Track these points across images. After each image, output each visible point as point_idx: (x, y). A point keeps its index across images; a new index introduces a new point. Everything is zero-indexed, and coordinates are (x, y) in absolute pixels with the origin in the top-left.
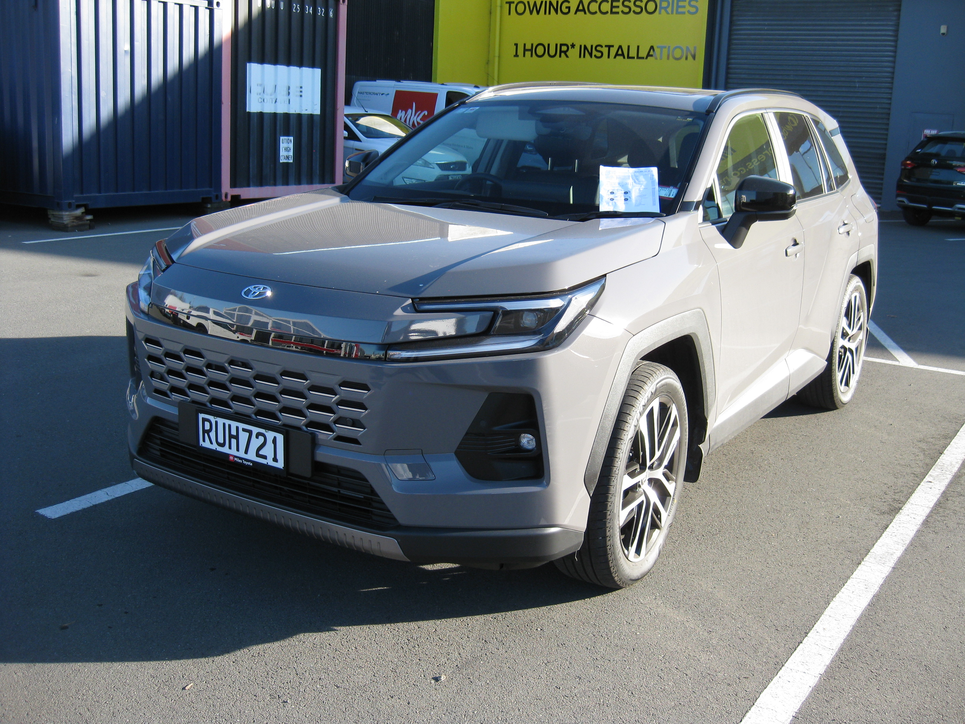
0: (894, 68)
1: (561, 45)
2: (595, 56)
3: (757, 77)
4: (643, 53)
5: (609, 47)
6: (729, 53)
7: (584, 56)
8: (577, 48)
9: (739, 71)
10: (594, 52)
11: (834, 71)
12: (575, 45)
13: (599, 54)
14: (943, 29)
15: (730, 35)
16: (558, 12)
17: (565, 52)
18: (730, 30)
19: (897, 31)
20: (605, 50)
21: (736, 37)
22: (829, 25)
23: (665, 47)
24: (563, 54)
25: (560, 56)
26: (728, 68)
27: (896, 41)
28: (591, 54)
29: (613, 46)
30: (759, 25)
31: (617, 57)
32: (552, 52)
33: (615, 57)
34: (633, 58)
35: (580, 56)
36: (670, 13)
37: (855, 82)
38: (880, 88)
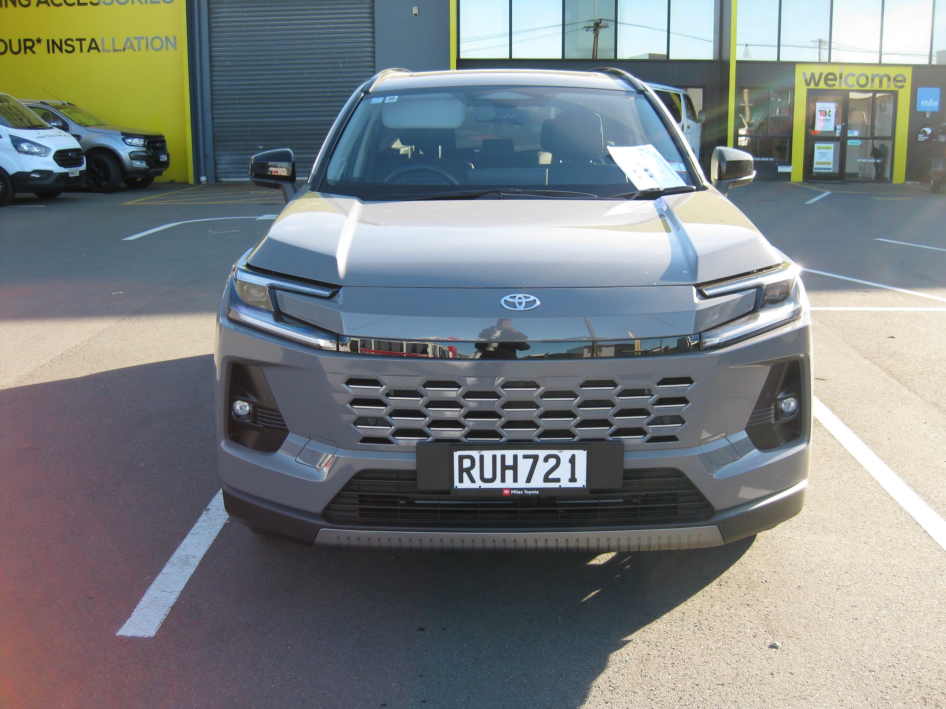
0: (374, 47)
1: (25, 40)
2: (66, 51)
3: (242, 63)
4: (119, 45)
5: (81, 40)
6: (210, 42)
7: (54, 52)
8: (44, 43)
9: (222, 58)
10: (65, 47)
11: (318, 54)
12: (41, 40)
13: (70, 49)
14: (415, 10)
15: (210, 23)
16: (17, 5)
17: (31, 48)
18: (209, 18)
19: (373, 13)
20: (77, 44)
21: (216, 25)
22: (307, 10)
23: (143, 38)
24: (28, 50)
25: (25, 52)
26: (211, 56)
27: (373, 23)
28: (61, 49)
29: (85, 39)
30: (237, 12)
31: (91, 51)
32: (16, 48)
33: (89, 51)
34: (109, 51)
35: (49, 52)
36: (144, 3)
37: (338, 63)
38: (363, 67)
